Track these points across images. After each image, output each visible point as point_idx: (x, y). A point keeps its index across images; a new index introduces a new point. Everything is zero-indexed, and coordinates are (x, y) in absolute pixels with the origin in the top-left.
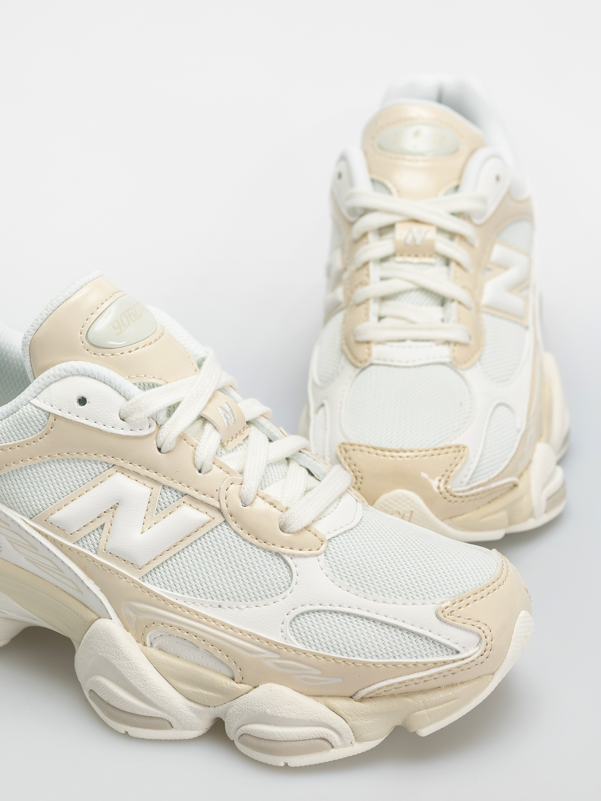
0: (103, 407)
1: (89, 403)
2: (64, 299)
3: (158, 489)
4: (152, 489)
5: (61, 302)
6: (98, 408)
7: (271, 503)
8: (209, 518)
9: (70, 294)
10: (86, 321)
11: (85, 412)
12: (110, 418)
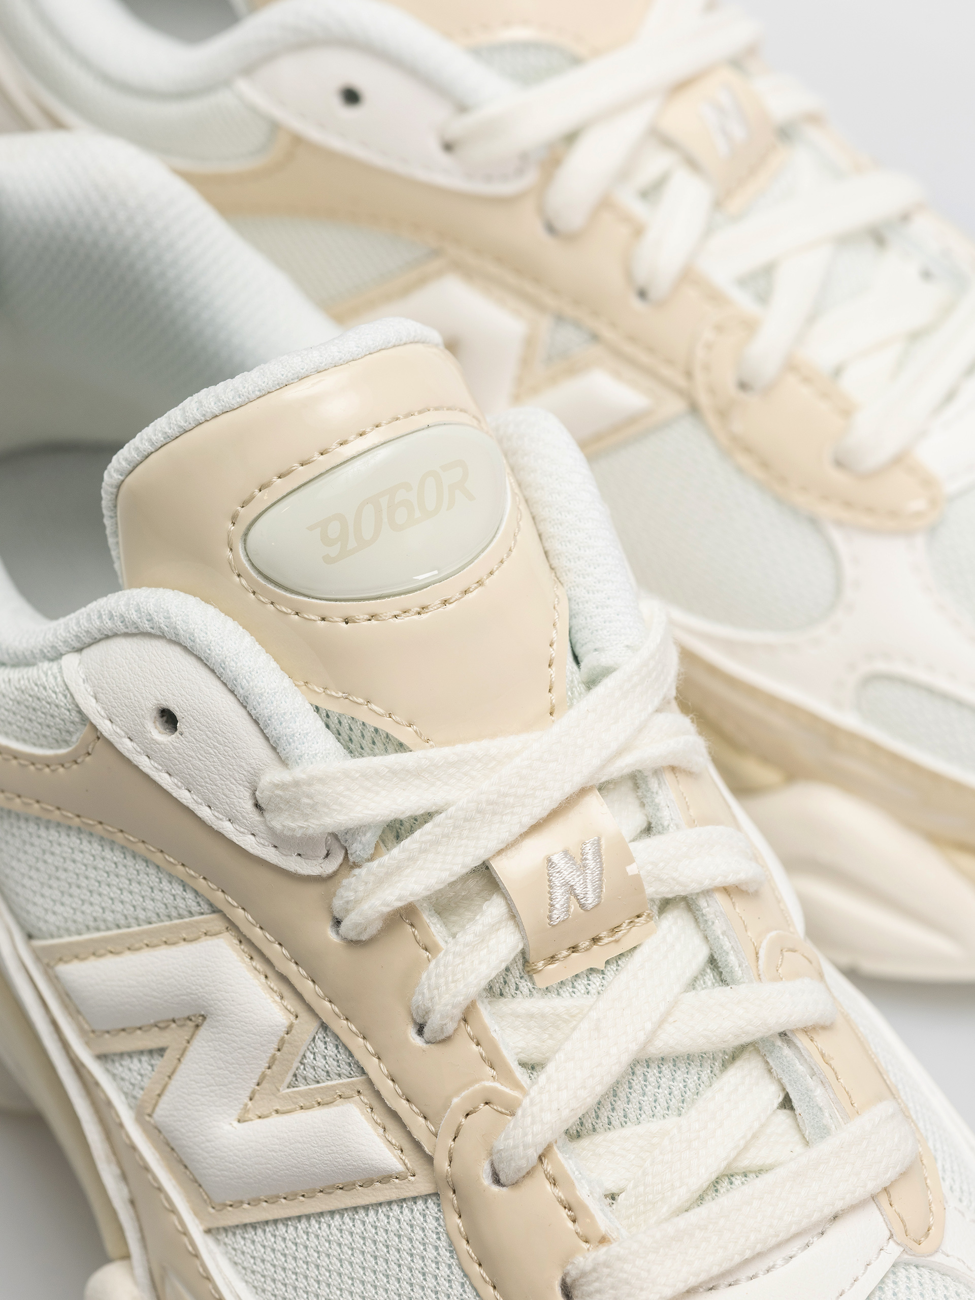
0: (214, 762)
1: (181, 735)
2: (221, 408)
3: (308, 1026)
4: (297, 1017)
5: (209, 416)
6: (200, 756)
7: (567, 1206)
8: (400, 1167)
9: (240, 397)
10: (257, 490)
11: (166, 755)
12: (227, 796)
